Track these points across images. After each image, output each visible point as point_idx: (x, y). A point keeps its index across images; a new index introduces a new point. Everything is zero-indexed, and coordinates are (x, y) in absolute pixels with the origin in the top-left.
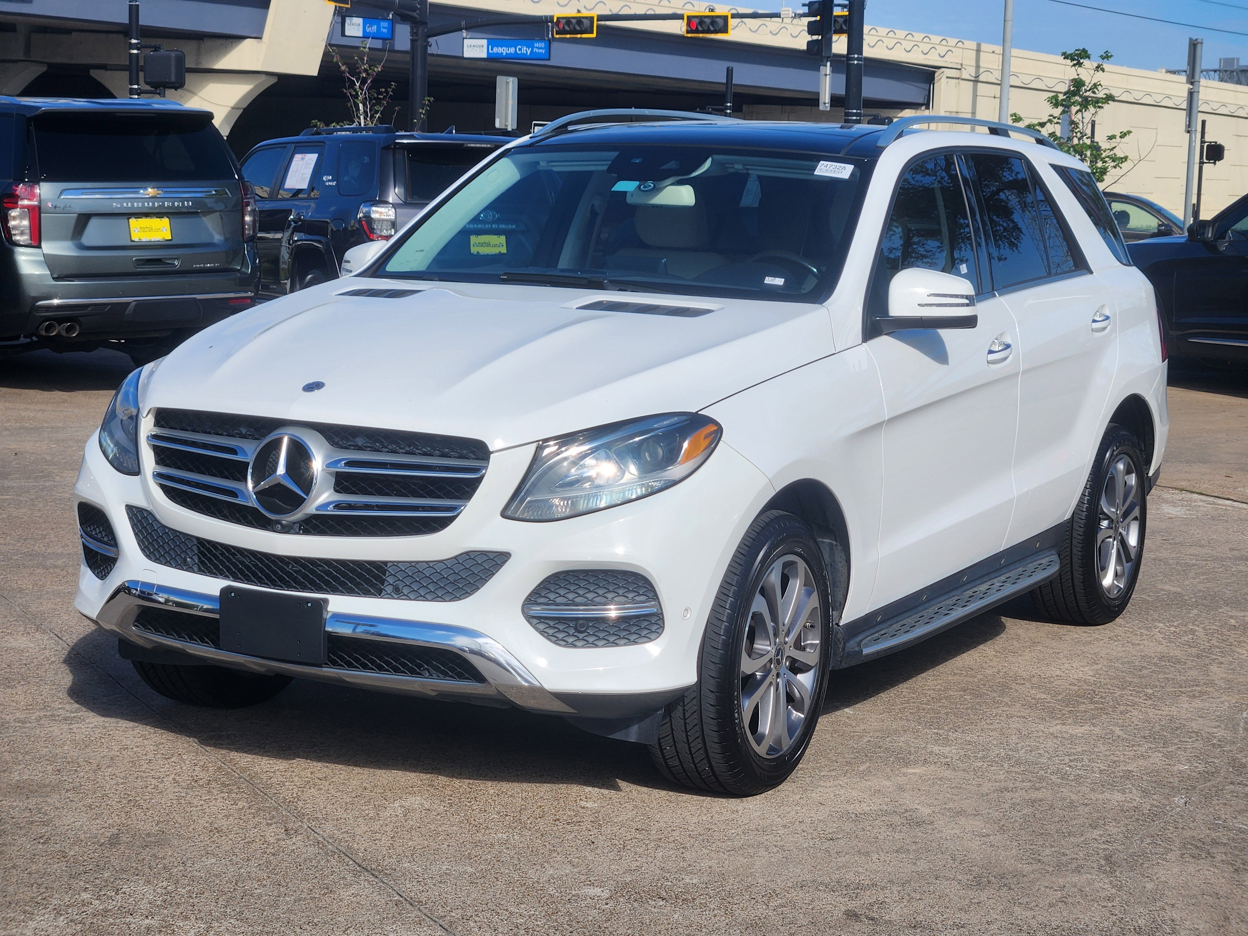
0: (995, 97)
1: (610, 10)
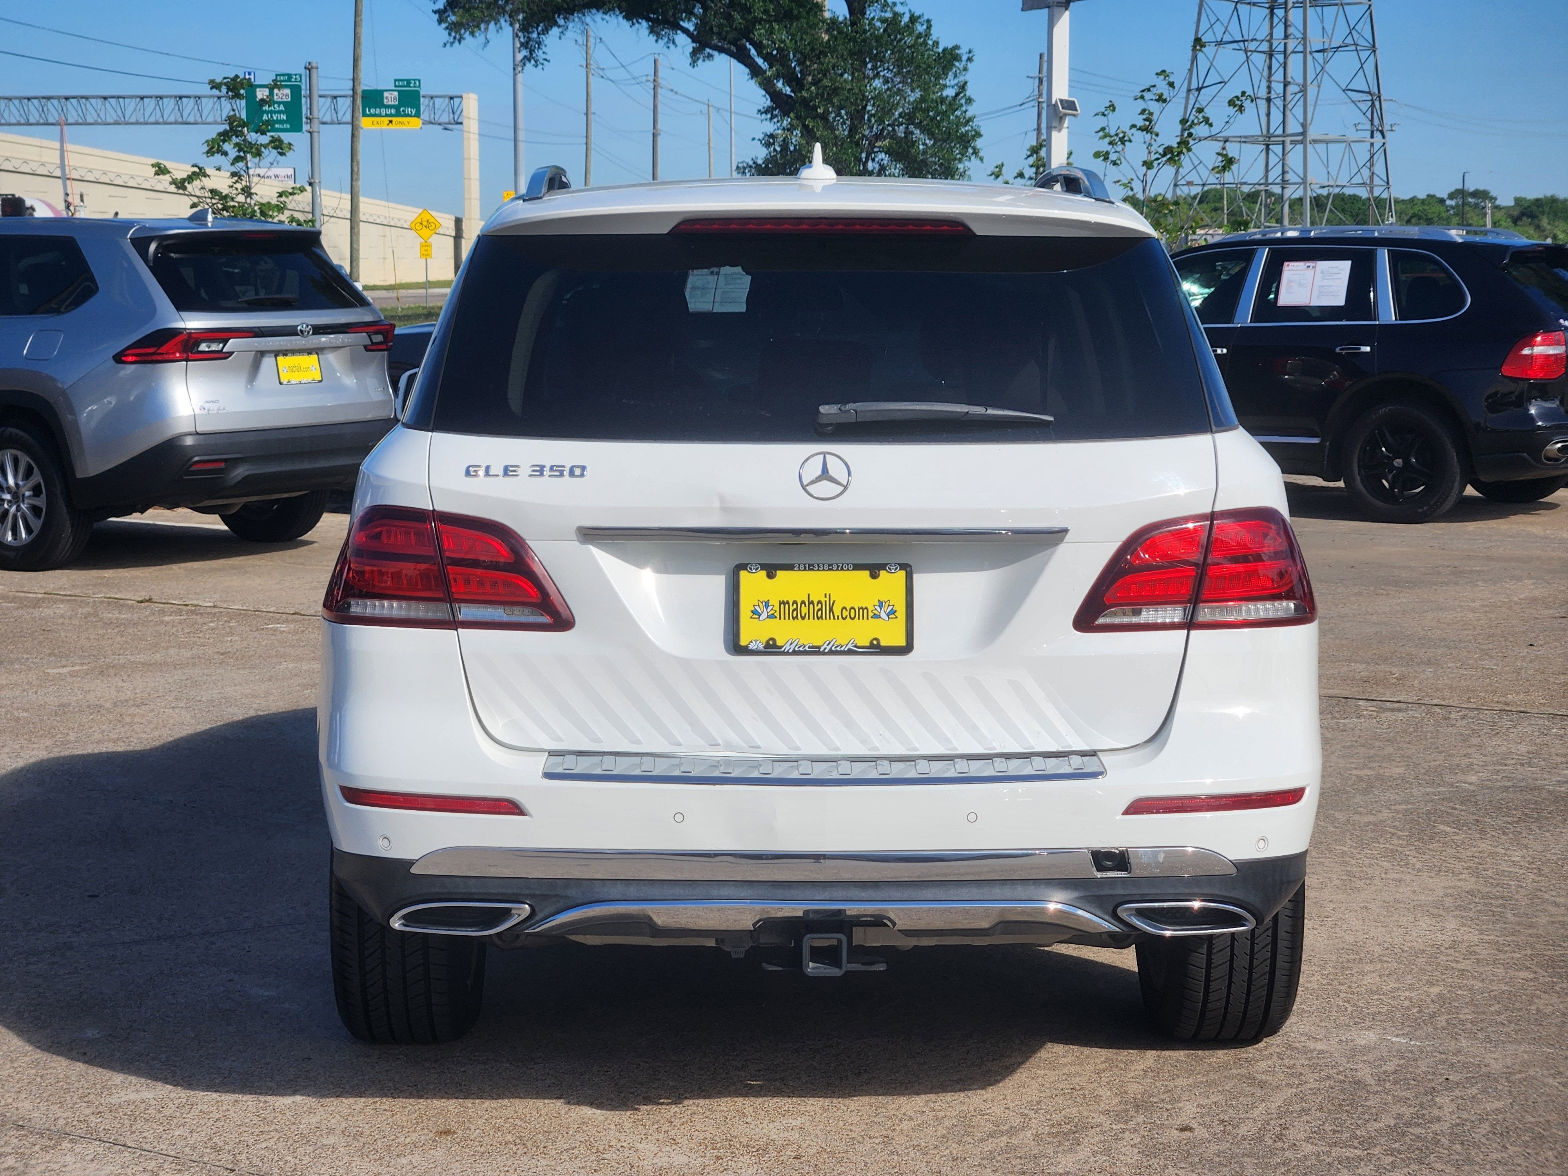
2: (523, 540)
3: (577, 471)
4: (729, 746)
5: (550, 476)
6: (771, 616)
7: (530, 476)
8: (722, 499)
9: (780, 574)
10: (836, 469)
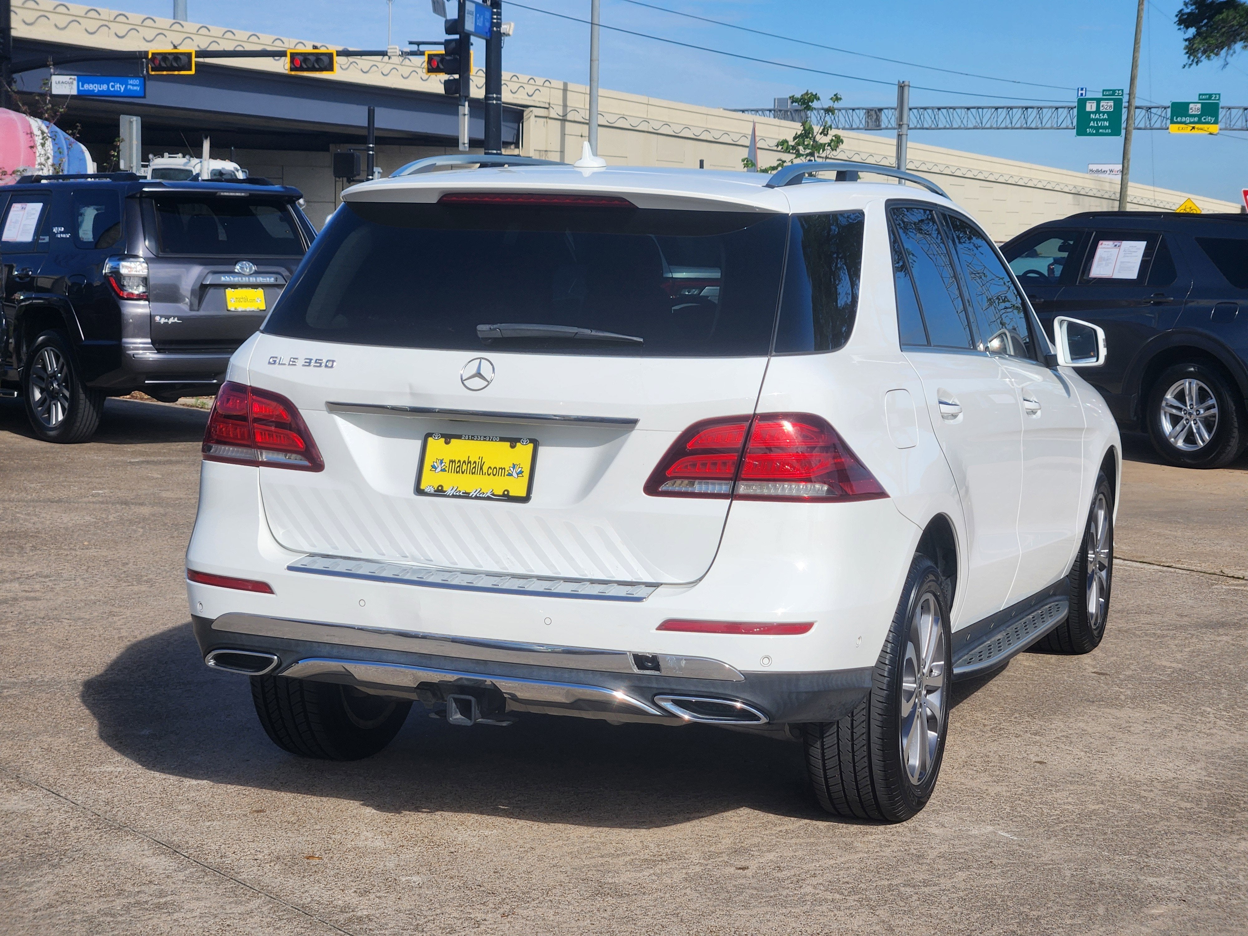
0: (582, 136)
1: (198, 46)
2: (297, 409)
3: (330, 364)
4: (414, 559)
5: (315, 366)
6: (443, 470)
7: (304, 365)
8: (411, 387)
9: (453, 441)
10: (486, 370)
